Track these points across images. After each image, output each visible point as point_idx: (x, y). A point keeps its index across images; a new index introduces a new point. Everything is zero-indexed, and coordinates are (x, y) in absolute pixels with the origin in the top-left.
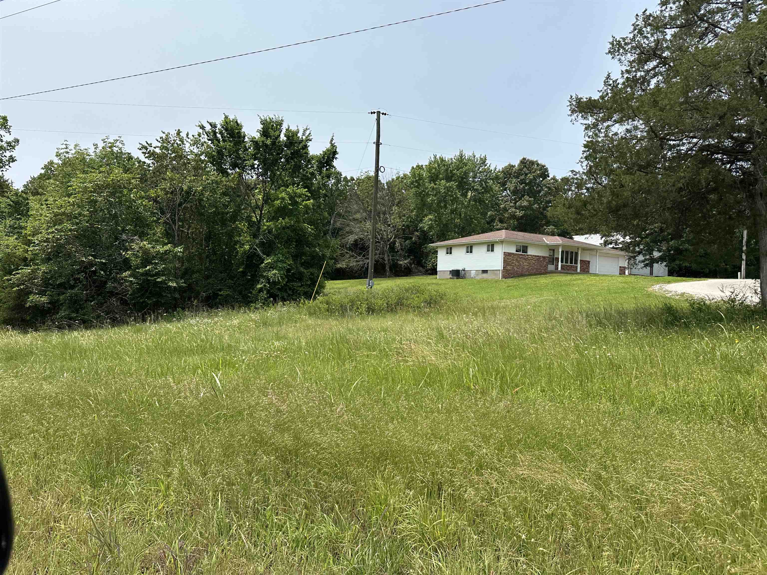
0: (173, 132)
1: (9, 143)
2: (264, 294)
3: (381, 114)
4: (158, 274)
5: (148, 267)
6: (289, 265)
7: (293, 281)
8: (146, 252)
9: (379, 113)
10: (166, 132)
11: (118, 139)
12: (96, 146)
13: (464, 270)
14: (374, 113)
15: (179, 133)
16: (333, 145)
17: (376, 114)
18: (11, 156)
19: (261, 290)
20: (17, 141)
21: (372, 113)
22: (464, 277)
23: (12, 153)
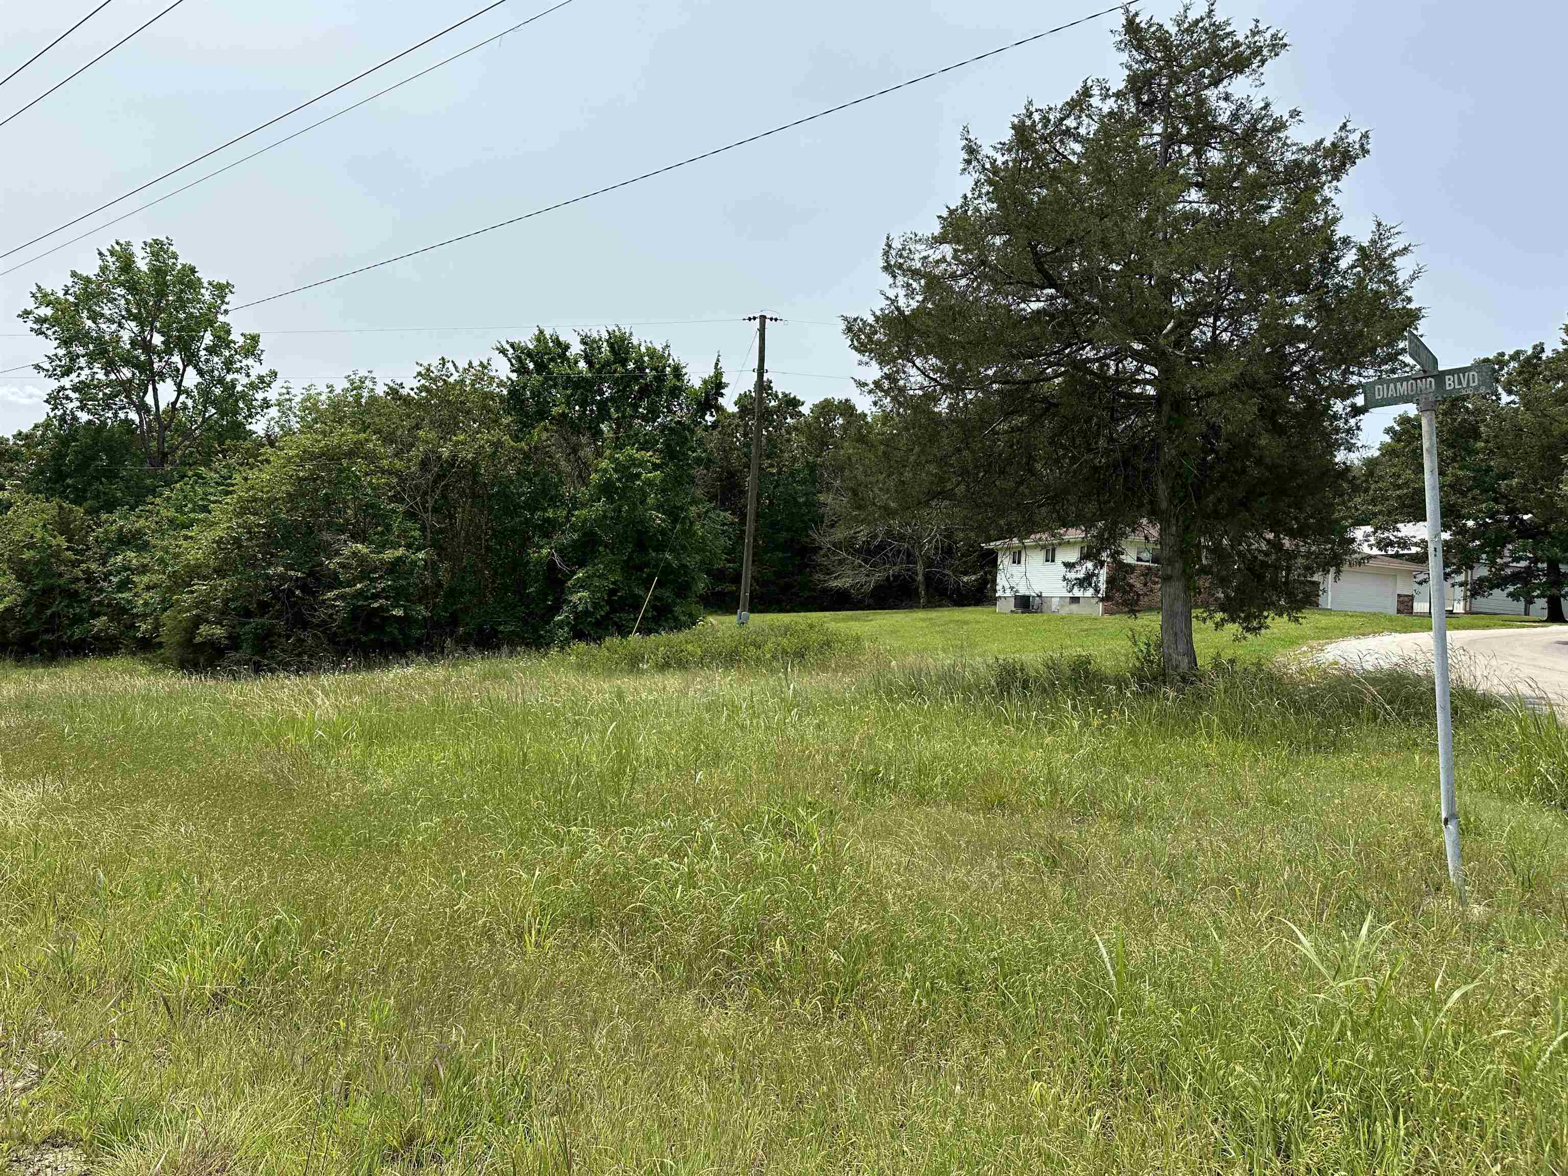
0: (435, 363)
1: (261, 378)
2: (563, 633)
3: (768, 321)
4: (375, 597)
5: (359, 586)
6: (613, 583)
7: (622, 610)
8: (362, 560)
9: (763, 318)
10: (426, 364)
11: (367, 374)
12: (331, 388)
13: (1040, 596)
14: (755, 318)
15: (443, 361)
16: (718, 374)
17: (758, 320)
18: (264, 399)
19: (561, 625)
20: (274, 374)
21: (750, 319)
22: (1039, 610)
23: (266, 394)
